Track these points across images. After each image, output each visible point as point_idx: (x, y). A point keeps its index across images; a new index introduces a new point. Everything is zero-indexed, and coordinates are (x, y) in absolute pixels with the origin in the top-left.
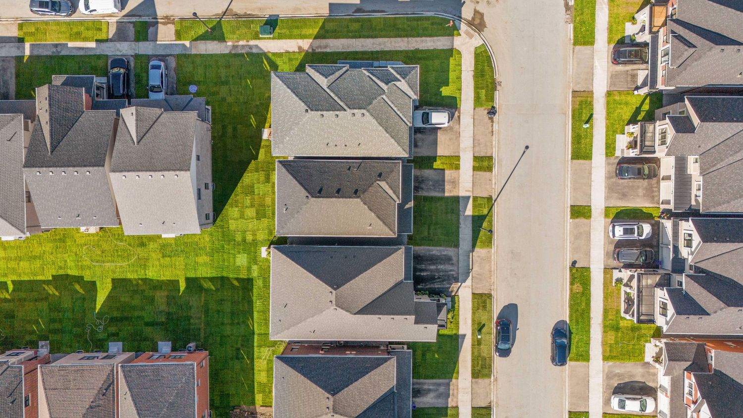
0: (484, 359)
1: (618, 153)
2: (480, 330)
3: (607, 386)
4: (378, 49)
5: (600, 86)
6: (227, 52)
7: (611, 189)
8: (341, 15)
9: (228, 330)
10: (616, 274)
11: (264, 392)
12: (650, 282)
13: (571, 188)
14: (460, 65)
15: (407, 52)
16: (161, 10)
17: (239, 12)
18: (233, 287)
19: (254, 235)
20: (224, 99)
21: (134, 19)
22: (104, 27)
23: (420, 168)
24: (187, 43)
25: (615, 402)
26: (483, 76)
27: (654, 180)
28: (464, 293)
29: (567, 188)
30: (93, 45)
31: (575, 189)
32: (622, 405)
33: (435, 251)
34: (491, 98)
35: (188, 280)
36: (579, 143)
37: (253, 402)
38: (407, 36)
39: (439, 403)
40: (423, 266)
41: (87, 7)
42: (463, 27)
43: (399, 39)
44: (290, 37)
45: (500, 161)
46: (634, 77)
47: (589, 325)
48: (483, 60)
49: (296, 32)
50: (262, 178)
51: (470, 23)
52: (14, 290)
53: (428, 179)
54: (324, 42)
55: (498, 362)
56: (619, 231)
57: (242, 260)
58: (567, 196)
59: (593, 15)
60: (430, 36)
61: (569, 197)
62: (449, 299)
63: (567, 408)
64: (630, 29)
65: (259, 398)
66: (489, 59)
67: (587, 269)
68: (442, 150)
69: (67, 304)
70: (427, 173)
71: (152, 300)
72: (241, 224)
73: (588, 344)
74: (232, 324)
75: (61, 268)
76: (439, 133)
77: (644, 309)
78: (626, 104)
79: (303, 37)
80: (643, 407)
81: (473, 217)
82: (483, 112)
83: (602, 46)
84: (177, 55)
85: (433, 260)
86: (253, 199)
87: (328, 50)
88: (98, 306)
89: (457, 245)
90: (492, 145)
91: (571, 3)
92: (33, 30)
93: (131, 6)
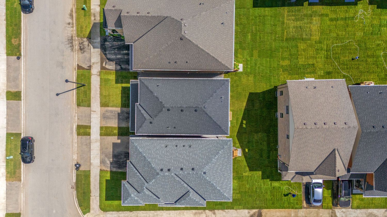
13: (21, 113)
29: (24, 113)
31: (18, 112)
45: (72, 133)
47: (7, 15)
58: (24, 107)
61: (22, 107)
66: (80, 204)
70: (122, 125)
82: (84, 167)
84: (301, 208)
87: (193, 211)
90: (77, 144)
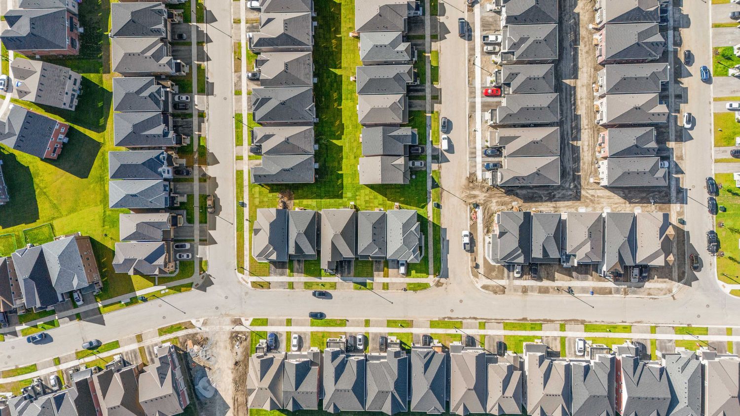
0: (311, 286)
2: (322, 285)
3: (301, 333)
4: (429, 246)
5: (414, 330)
6: (428, 189)
7: (376, 334)
8: (442, 232)
9: (322, 189)
10: (344, 337)
11: (299, 203)
12: (342, 346)
13: (376, 319)
14: (423, 277)
15: (428, 257)
16: (443, 165)
17: (443, 194)
18: (339, 192)
19: (359, 199)
20: (410, 188)
21: (440, 154)
22: (437, 143)
23: (384, 262)
24: (431, 175)
25: (296, 336)
26: (419, 286)
27: (379, 351)
28: (337, 279)
30: (431, 140)
32: (295, 338)
33: (352, 268)
34: (410, 290)
35: (342, 174)
36: (393, 322)
37: (295, 199)
38: (434, 257)
39: (295, 269)
40: (346, 263)
41: (444, 139)
42: (437, 279)
43: (432, 254)
44: (433, 213)
46: (418, 343)
47: (324, 326)
48: (424, 287)
49: (435, 215)
50: (380, 202)
51: (438, 281)
52: (338, 108)
53: (380, 265)
54: (432, 227)
55: (311, 292)
56: (360, 337)
57: (349, 195)
58: (374, 318)
59: (441, 328)
60: (434, 266)
62: (334, 273)
63: (293, 318)
64: (435, 342)
65: (297, 201)
66: (425, 288)
67: (346, 326)
68: (390, 271)
69: (333, 129)
70: (382, 265)
71: (334, 161)
72: (363, 195)
73: (317, 326)
74: (325, 191)
75: (346, 126)
76: (397, 270)
77: (332, 344)
78: (408, 340)
79: (433, 218)
80: (294, 346)
81: (366, 283)
82: (405, 286)
83: (429, 331)
84: (426, 171)
85: (349, 267)
86: (372, 199)
87: (428, 227)
88: (332, 140)
89: (354, 276)
90: (393, 290)
91: (446, 320)
92: (436, 117)
93: (445, 153)
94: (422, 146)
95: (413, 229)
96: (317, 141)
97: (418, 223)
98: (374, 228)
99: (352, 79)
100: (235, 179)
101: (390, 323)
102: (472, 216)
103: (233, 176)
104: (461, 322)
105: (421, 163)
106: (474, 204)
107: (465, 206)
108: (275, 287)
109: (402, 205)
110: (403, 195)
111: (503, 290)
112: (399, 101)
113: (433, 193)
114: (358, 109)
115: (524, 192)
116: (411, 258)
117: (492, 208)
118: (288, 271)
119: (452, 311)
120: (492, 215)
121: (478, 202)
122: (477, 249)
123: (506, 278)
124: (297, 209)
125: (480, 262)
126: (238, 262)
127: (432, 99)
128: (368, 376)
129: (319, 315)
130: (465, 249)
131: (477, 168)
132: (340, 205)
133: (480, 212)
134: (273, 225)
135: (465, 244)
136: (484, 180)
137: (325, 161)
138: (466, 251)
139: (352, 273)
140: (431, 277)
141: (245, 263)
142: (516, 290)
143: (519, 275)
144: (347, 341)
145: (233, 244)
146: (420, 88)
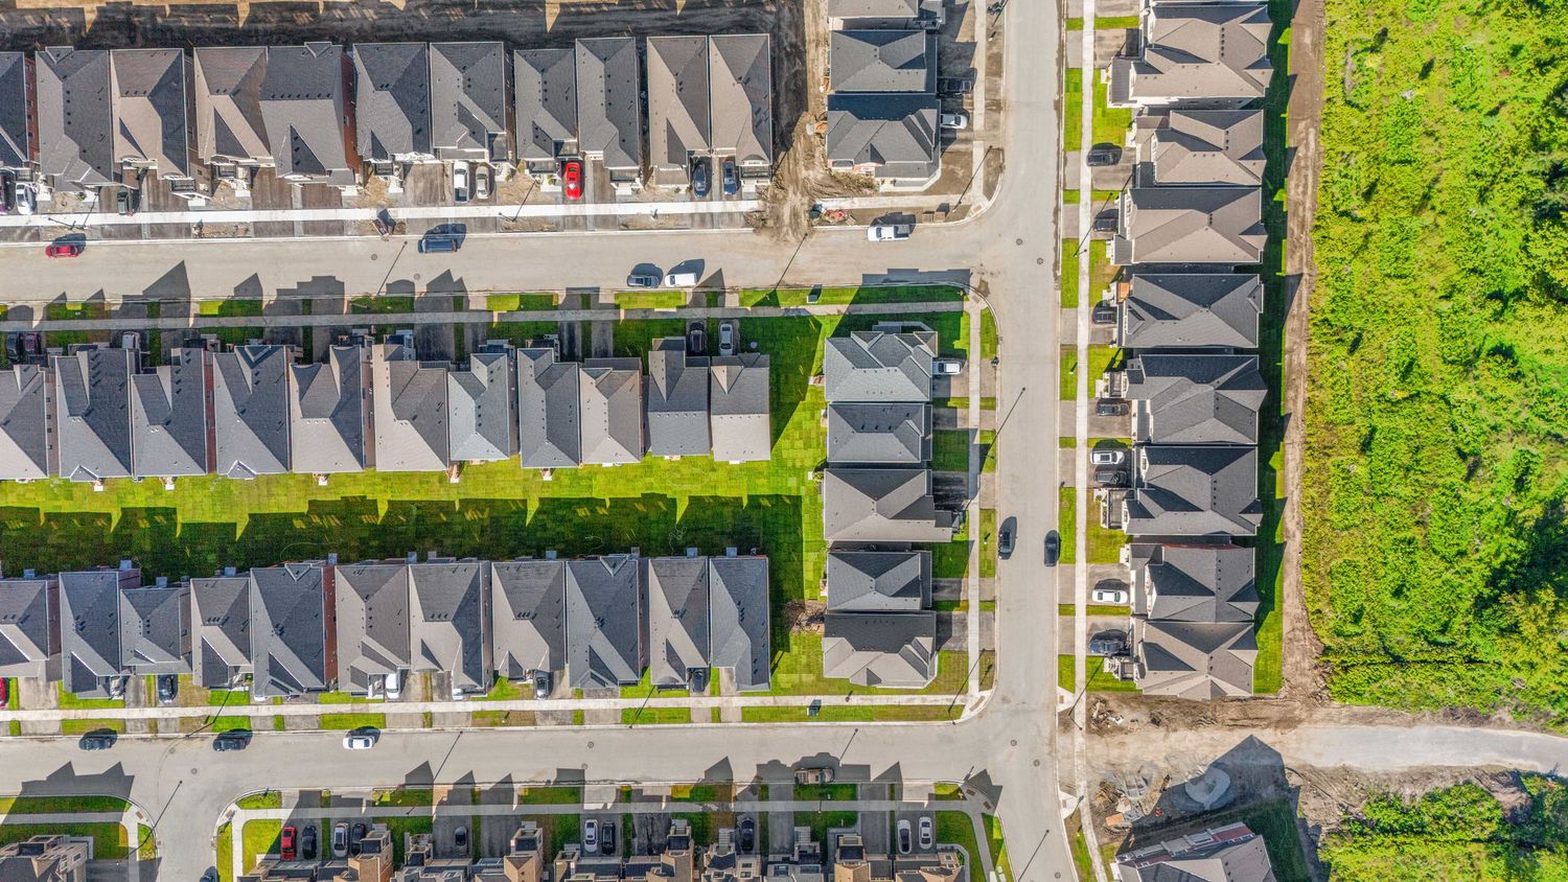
0: (989, 562)
1: (1098, 395)
2: (986, 539)
3: (1089, 583)
4: (901, 311)
5: (1083, 340)
6: (781, 315)
7: (1092, 424)
8: (872, 285)
9: (781, 539)
10: (1097, 493)
11: (811, 588)
12: (1118, 497)
13: (1060, 423)
14: (969, 324)
15: (926, 314)
16: (728, 283)
17: (791, 283)
18: (787, 504)
19: (802, 461)
20: (778, 353)
21: (706, 290)
22: (683, 296)
23: (937, 407)
24: (749, 308)
25: (1095, 594)
26: (987, 332)
27: (1127, 416)
28: (973, 508)
29: (1057, 423)
30: (675, 310)
31: (1063, 424)
32: (1100, 596)
33: (950, 474)
34: (994, 351)
35: (750, 497)
36: (1066, 387)
37: (802, 596)
38: (926, 301)
39: (953, 597)
40: (941, 487)
41: (673, 282)
42: (971, 293)
43: (920, 304)
44: (832, 303)
45: (1002, 402)
46: (1110, 333)
47: (1075, 534)
48: (988, 320)
49: (835, 298)
50: (808, 415)
51: (977, 291)
52: (610, 506)
53: (943, 416)
54: (859, 306)
55: (1001, 563)
56: (1097, 458)
57: (792, 482)
58: (1057, 429)
59: (1077, 284)
60: (945, 301)
62: (961, 513)
63: (1057, 600)
64: (1106, 296)
65: (807, 593)
66: (992, 318)
67: (1073, 489)
68: (955, 392)
69: (653, 516)
70: (942, 411)
71: (721, 515)
72: (792, 453)
73: (1074, 549)
74: (786, 533)
75: (648, 488)
76: (952, 379)
77: (1113, 518)
78: (1105, 355)
79: (842, 303)
80: (1117, 598)
81: (981, 445)
82: (988, 361)
83: (1085, 309)
85: (947, 482)
86: (801, 434)
88: (678, 519)
89: (968, 470)
90: (995, 388)
91: (1059, 274)
92: (626, 299)
93: (703, 279)
94: (688, 329)
95: (865, 346)
96: (679, 551)
97: (853, 335)
98: (862, 429)
99: (547, 477)
100: (762, 724)
101: (1068, 394)
102: (836, 219)
103: (753, 728)
104: (1065, 241)
105: (724, 329)
106: (812, 217)
107: (815, 236)
108: (992, 639)
109: (814, 370)
110: (793, 368)
111: (995, 153)
112: (595, 378)
113: (787, 304)
114: (610, 465)
115: (785, 110)
116: (928, 349)
117: (820, 177)
118: (955, 612)
119: (1040, 261)
120: (833, 177)
121: (806, 207)
122: (907, 209)
123: (969, 146)
124: (825, 593)
125: (934, 201)
126: (936, 718)
127: (589, 308)
128: (1182, 441)
129: (1050, 546)
130: (907, 235)
131: (734, 210)
132: (814, 501)
133: (828, 204)
134: (859, 647)
135: (897, 236)
136: (760, 195)
137: (723, 533)
138: (911, 231)
139: (961, 475)
140: (967, 306)
141: (939, 703)
142: (995, 126)
143: (963, 120)
144: (1106, 485)
145: (901, 731)
146: (566, 335)
